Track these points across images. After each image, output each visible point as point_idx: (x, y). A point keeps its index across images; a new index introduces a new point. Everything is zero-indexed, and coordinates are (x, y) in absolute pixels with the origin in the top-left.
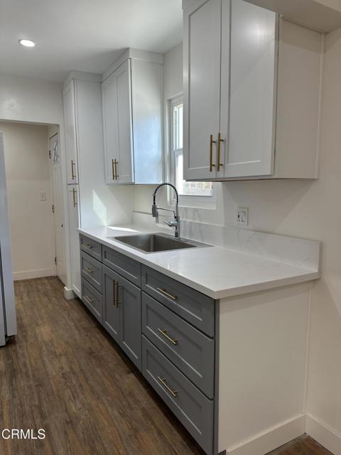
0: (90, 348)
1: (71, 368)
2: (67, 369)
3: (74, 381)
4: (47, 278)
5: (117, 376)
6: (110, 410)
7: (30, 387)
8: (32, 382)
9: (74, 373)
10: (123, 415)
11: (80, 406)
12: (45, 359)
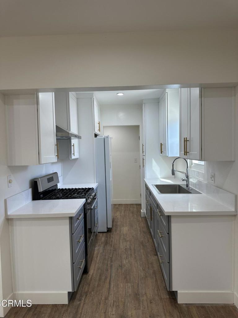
0: (142, 241)
1: (130, 247)
2: (128, 247)
3: (129, 253)
4: (136, 204)
5: (149, 255)
6: (139, 267)
7: (111, 250)
8: (112, 248)
9: (131, 249)
10: (144, 270)
11: (127, 262)
12: (121, 241)
